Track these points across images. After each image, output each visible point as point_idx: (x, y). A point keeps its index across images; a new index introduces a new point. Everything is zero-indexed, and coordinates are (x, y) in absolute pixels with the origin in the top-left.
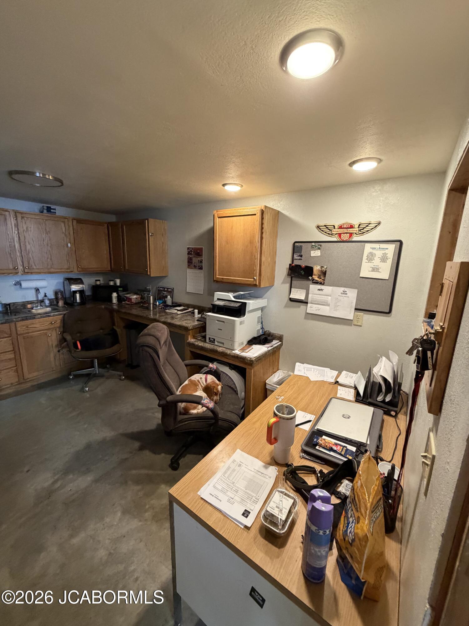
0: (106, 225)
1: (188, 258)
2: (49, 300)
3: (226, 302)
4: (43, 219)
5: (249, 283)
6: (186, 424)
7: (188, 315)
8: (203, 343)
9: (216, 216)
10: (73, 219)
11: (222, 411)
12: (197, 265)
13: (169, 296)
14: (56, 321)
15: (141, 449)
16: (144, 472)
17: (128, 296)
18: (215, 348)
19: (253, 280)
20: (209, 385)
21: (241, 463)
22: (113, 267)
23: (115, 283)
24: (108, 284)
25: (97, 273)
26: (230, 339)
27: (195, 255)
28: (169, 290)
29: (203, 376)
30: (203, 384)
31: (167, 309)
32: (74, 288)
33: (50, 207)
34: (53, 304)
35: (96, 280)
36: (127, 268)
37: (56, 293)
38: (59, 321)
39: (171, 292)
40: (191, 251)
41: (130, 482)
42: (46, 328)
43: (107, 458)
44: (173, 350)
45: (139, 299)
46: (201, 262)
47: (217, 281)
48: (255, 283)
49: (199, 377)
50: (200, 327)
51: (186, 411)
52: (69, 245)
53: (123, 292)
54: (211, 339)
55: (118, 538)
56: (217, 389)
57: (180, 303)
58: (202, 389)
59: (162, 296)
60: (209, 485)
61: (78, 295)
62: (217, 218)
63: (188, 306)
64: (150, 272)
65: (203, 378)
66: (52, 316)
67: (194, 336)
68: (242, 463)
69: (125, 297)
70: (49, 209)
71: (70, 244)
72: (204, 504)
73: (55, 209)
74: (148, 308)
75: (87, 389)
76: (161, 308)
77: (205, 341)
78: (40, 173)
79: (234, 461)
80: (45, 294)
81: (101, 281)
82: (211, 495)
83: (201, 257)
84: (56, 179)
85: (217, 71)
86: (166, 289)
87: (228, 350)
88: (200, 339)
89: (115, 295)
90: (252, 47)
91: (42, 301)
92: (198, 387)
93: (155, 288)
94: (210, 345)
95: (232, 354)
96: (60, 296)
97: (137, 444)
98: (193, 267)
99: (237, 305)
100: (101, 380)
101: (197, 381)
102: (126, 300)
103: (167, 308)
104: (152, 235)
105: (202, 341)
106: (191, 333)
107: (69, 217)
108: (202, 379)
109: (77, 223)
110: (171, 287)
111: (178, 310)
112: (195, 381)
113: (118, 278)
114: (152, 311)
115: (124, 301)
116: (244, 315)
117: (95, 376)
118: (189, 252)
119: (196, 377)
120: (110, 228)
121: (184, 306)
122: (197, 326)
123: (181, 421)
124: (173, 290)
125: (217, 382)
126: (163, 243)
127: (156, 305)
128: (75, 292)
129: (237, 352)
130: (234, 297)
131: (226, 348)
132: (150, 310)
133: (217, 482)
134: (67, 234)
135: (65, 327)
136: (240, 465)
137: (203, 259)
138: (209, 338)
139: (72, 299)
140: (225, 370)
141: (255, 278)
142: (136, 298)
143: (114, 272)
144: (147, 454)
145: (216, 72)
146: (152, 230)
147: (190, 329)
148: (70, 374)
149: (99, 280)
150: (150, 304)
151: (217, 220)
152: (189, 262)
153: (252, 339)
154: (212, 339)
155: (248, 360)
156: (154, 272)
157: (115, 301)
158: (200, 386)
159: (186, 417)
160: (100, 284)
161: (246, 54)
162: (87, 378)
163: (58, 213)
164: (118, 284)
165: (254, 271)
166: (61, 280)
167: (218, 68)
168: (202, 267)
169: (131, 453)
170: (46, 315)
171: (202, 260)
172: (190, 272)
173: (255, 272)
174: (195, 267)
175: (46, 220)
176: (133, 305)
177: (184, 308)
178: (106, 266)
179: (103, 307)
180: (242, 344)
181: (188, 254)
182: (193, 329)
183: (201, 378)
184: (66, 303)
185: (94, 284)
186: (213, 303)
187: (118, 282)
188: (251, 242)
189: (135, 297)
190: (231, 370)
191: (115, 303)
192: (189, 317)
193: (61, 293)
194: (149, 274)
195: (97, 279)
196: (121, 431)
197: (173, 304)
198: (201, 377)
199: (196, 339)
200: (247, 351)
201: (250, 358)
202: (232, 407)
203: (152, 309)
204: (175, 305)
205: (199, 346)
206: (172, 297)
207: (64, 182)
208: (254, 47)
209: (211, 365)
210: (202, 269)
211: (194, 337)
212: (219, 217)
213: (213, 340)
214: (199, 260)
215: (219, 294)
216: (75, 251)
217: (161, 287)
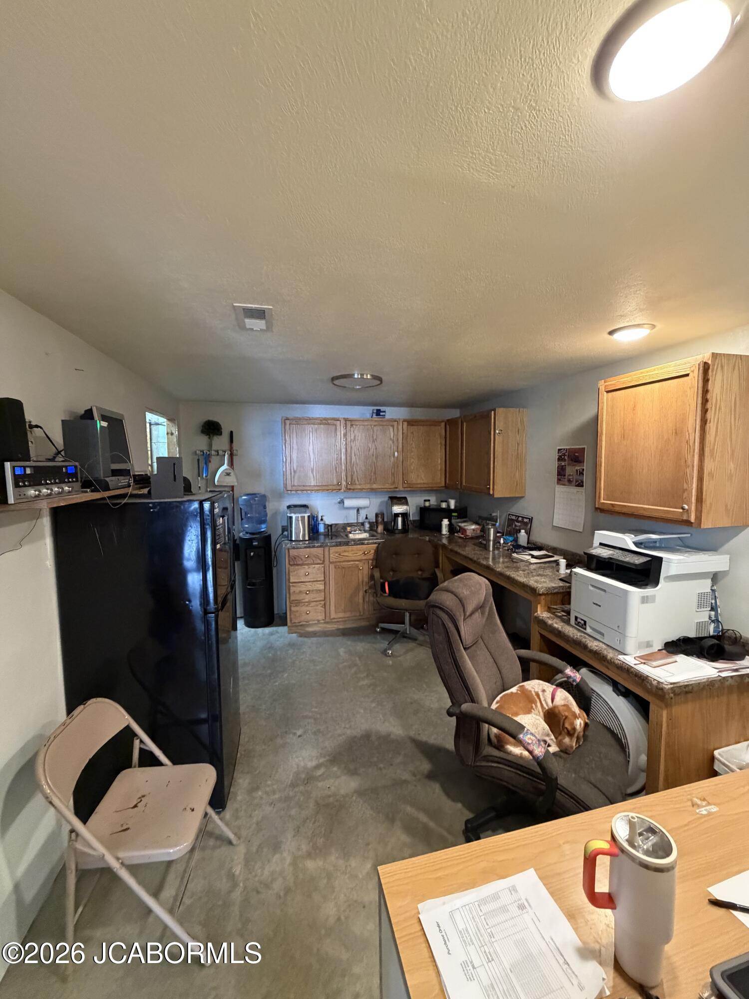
0: (443, 424)
1: (558, 466)
2: (369, 523)
3: (618, 551)
4: (371, 425)
5: (670, 516)
6: (492, 766)
7: (548, 567)
8: (562, 624)
9: (602, 389)
10: (404, 421)
11: (573, 775)
12: (573, 478)
13: (523, 531)
14: (370, 551)
15: (431, 776)
16: (423, 818)
17: (462, 525)
18: (584, 640)
19: (681, 510)
20: (557, 711)
21: (526, 904)
22: (447, 482)
23: (449, 506)
24: (440, 505)
25: (428, 490)
26: (616, 629)
27: (571, 462)
28: (525, 520)
29: (549, 688)
30: (547, 705)
31: (514, 552)
32: (398, 509)
33: (380, 410)
34: (373, 527)
35: (425, 501)
36: (464, 484)
37: (377, 515)
38: (373, 552)
39: (527, 523)
40: (564, 455)
41: (398, 823)
42: (358, 559)
43: (381, 765)
44: (496, 624)
45: (479, 532)
46: (582, 473)
47: (601, 510)
48: (685, 518)
49: (541, 688)
50: (563, 593)
51: (499, 745)
52: (396, 454)
53: (458, 518)
54: (579, 620)
55: (356, 901)
56: (572, 724)
57: (542, 544)
58: (542, 714)
59: (514, 529)
60: (444, 904)
61: (400, 519)
62: (605, 393)
63: (555, 551)
64: (493, 490)
65: (548, 692)
66: (366, 545)
67: (549, 608)
68: (530, 906)
69: (459, 526)
70: (378, 413)
71: (398, 452)
72: (417, 934)
73: (385, 412)
74: (485, 547)
75: (390, 652)
76: (508, 550)
77: (568, 622)
78: (358, 375)
79: (513, 889)
80: (367, 515)
81: (433, 501)
82: (439, 926)
83: (582, 464)
84: (375, 377)
85: (493, 172)
86: (520, 519)
87: (610, 651)
88: (560, 614)
89: (445, 522)
90: (530, 106)
91: (363, 524)
92: (534, 705)
93: (505, 514)
94: (575, 631)
95: (617, 662)
96: (380, 519)
97: (426, 766)
98: (566, 483)
99: (639, 560)
100: (412, 645)
101: (534, 694)
102: (459, 531)
103: (517, 551)
104: (500, 432)
105: (563, 621)
106: (543, 602)
107: (399, 419)
108: (545, 693)
109: (408, 425)
110: (530, 515)
111: (533, 556)
112: (531, 691)
113: (452, 498)
114: (491, 553)
115: (457, 533)
116: (656, 583)
117: (404, 636)
118: (560, 456)
119: (535, 685)
120: (448, 427)
121: (547, 550)
122: (556, 591)
123: (487, 758)
124: (531, 520)
125: (576, 709)
126: (518, 444)
127: (499, 543)
128: (397, 515)
129: (630, 660)
130: (637, 544)
131: (608, 646)
132: (490, 551)
133: (461, 909)
134: (395, 440)
135: (378, 561)
136: (522, 907)
137: (585, 468)
138: (576, 618)
139: (393, 524)
140: (603, 690)
141: (686, 507)
142: (474, 530)
143: (448, 488)
144: (436, 788)
145: (493, 174)
146: (500, 424)
147: (541, 593)
148: (377, 626)
149: (429, 501)
150: (489, 540)
151: (605, 397)
152: (559, 474)
153: (679, 640)
154: (582, 620)
155: (651, 684)
156: (499, 490)
157: (445, 531)
158: (539, 704)
159: (495, 753)
160: (430, 506)
161: (527, 123)
162: (394, 636)
163: (388, 416)
164: (452, 507)
165: (684, 491)
166: (386, 499)
167: (493, 167)
168: (582, 482)
169: (414, 775)
170: (361, 542)
171: (583, 470)
172: (562, 492)
173: (685, 495)
174: (570, 481)
175: (375, 425)
176: (467, 540)
177: (547, 553)
178: (439, 480)
179: (427, 538)
180: (649, 645)
181: (559, 460)
182: (547, 594)
183: (544, 691)
184: (385, 529)
185: (423, 506)
186: (588, 552)
187: (452, 504)
188: (678, 432)
189: (473, 527)
190: (618, 695)
191: (444, 535)
192: (548, 572)
193: (382, 516)
194: (491, 493)
195: (427, 498)
196: (412, 733)
197: (529, 545)
198: (545, 688)
199: (553, 613)
200: (655, 663)
201: (659, 682)
202: (599, 775)
203: (491, 549)
204: (533, 546)
205: (555, 629)
206: (528, 533)
207: (384, 378)
208: (534, 105)
209: (569, 671)
210: (582, 486)
211: (549, 610)
212: (608, 392)
213: (583, 622)
214: (577, 471)
215: (603, 535)
216: (403, 461)
217: (513, 515)
